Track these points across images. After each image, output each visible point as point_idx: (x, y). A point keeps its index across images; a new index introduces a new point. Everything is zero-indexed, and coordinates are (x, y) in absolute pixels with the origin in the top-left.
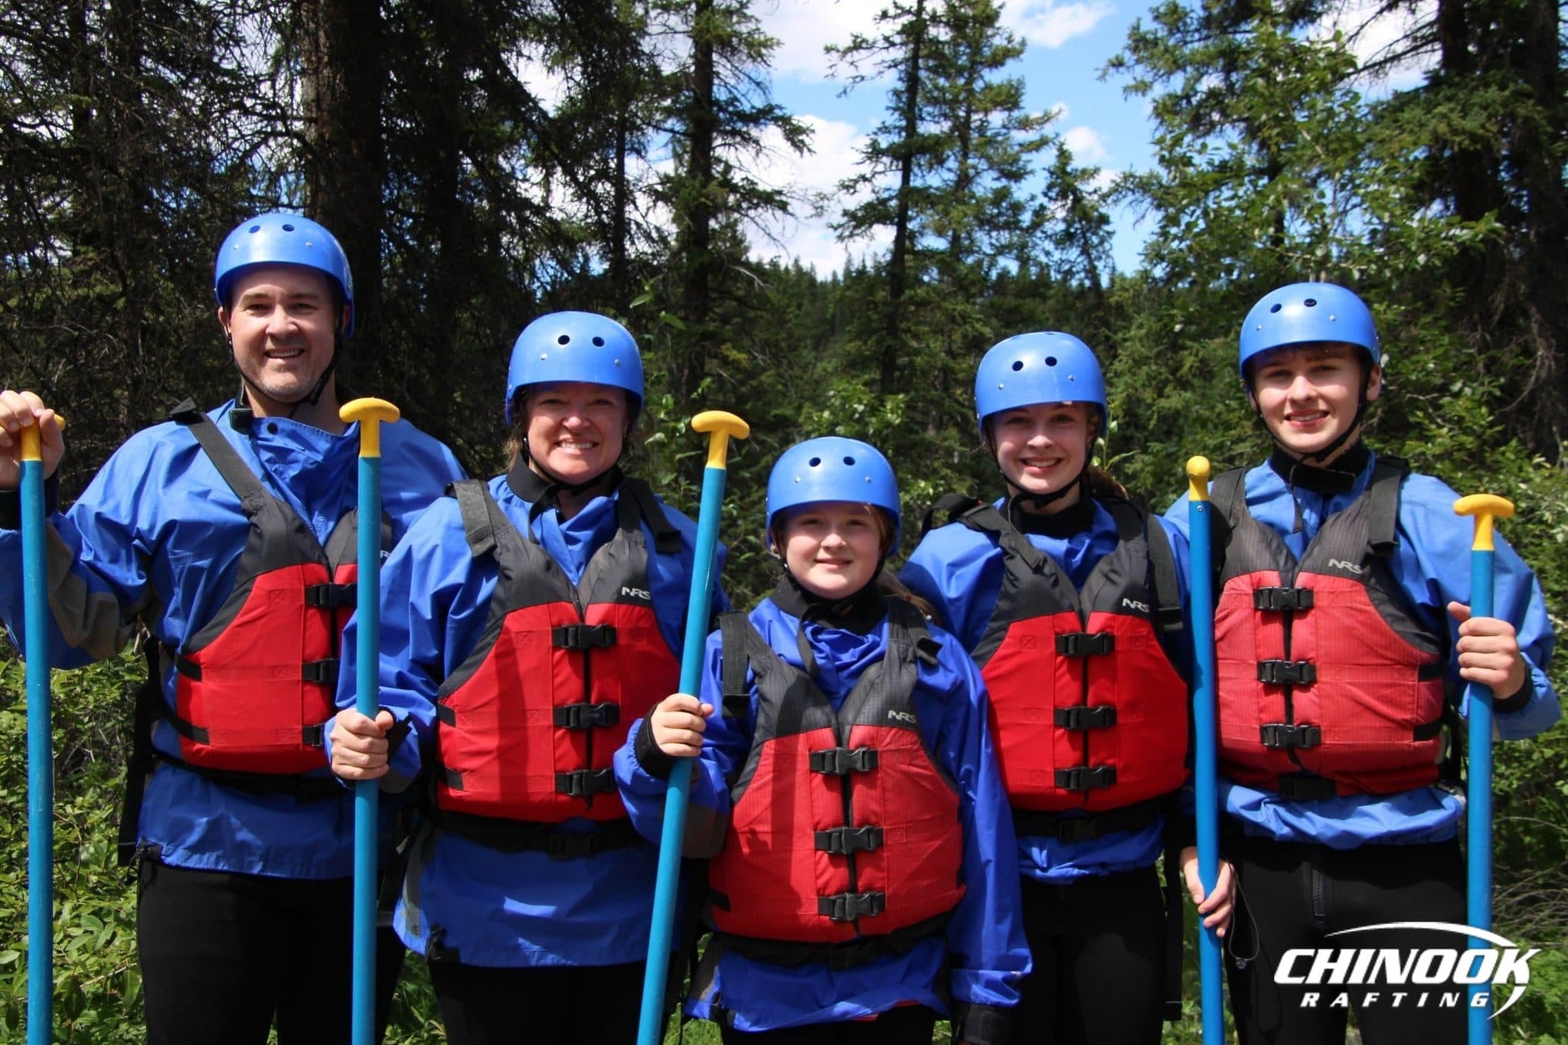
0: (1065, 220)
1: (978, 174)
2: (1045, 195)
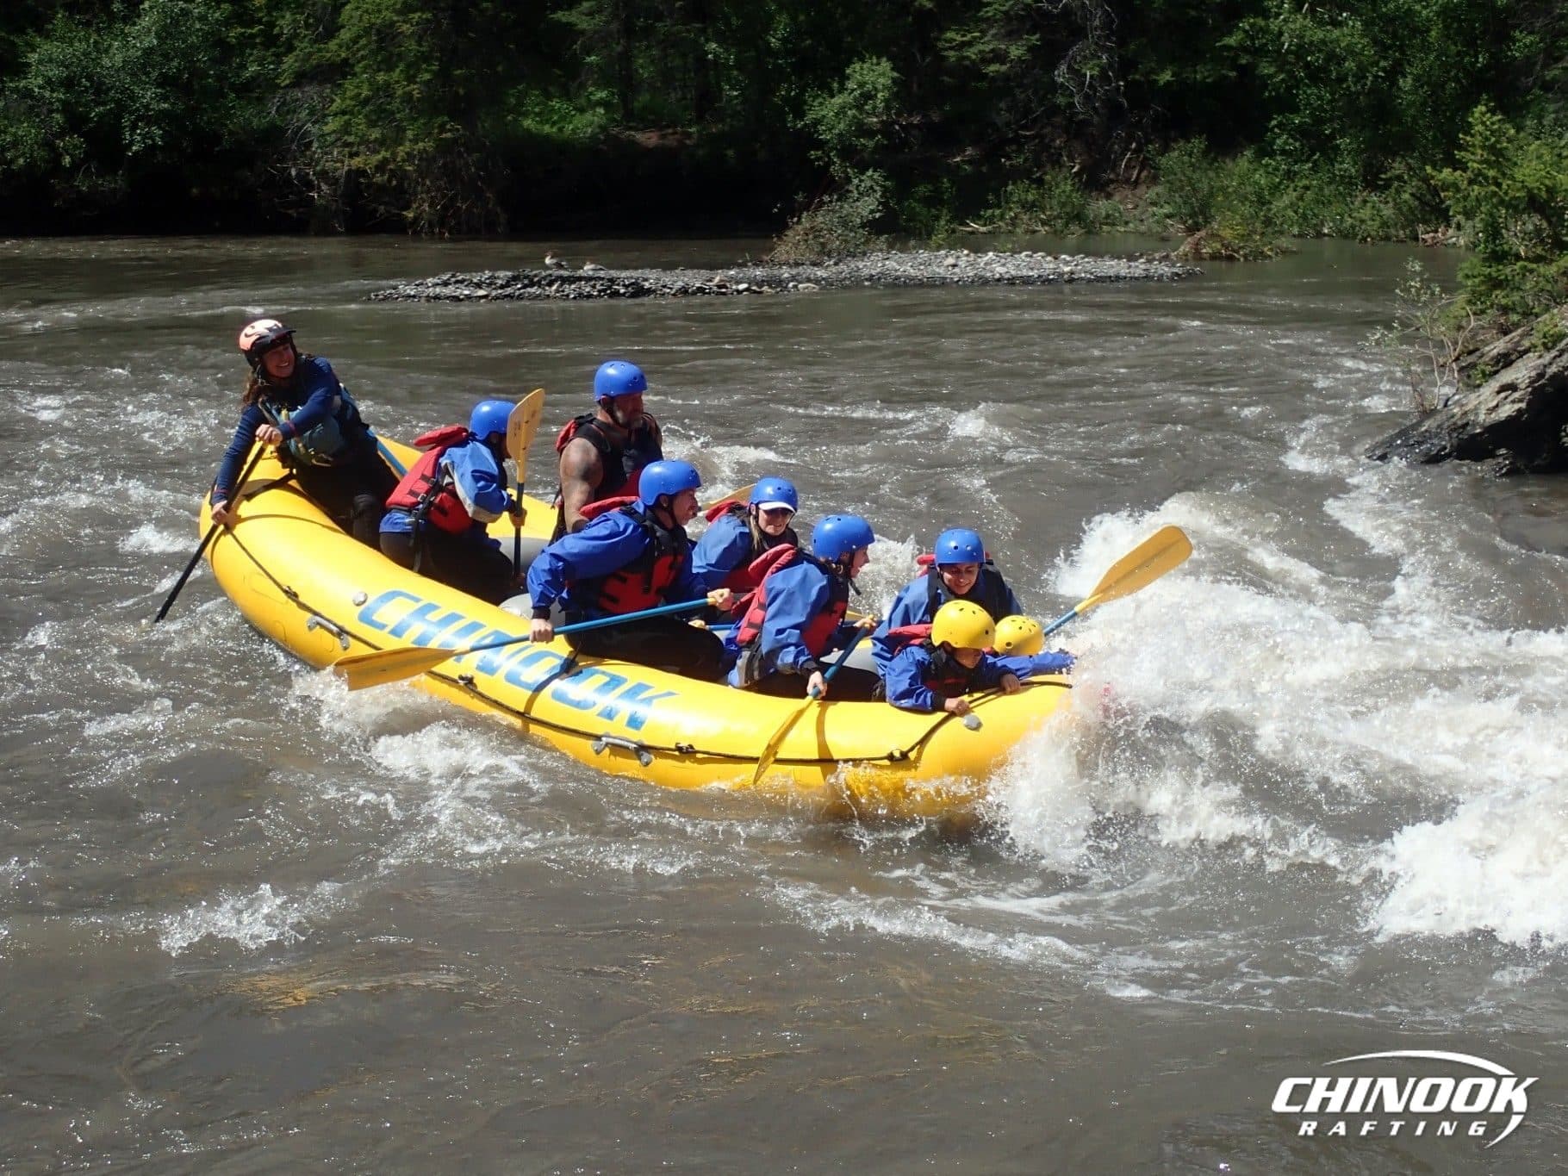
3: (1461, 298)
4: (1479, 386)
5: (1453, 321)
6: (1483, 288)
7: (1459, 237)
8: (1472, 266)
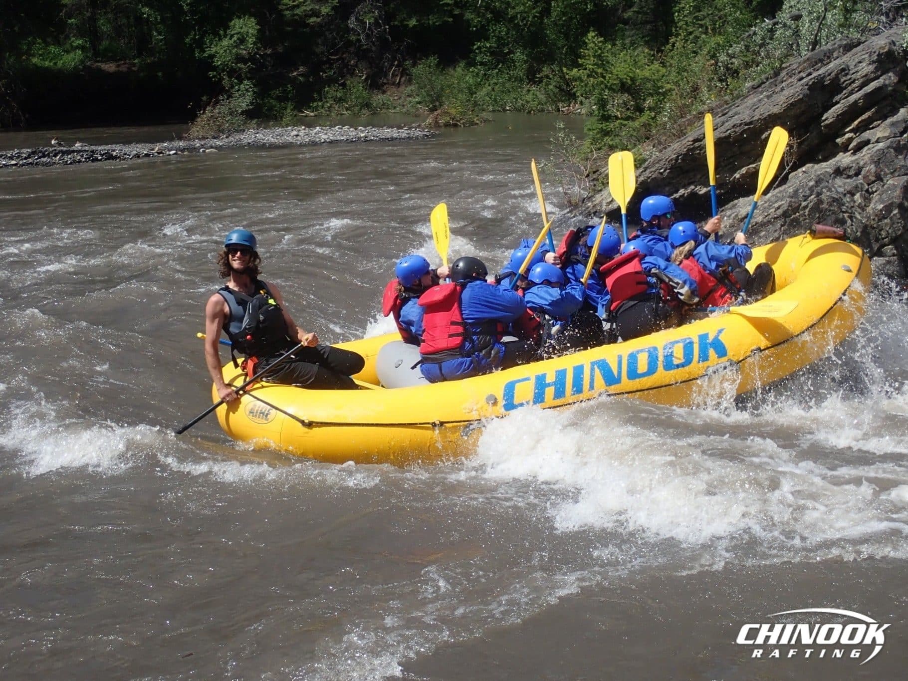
3: (587, 142)
4: (601, 190)
5: (583, 155)
6: (598, 136)
7: (583, 108)
8: (592, 124)
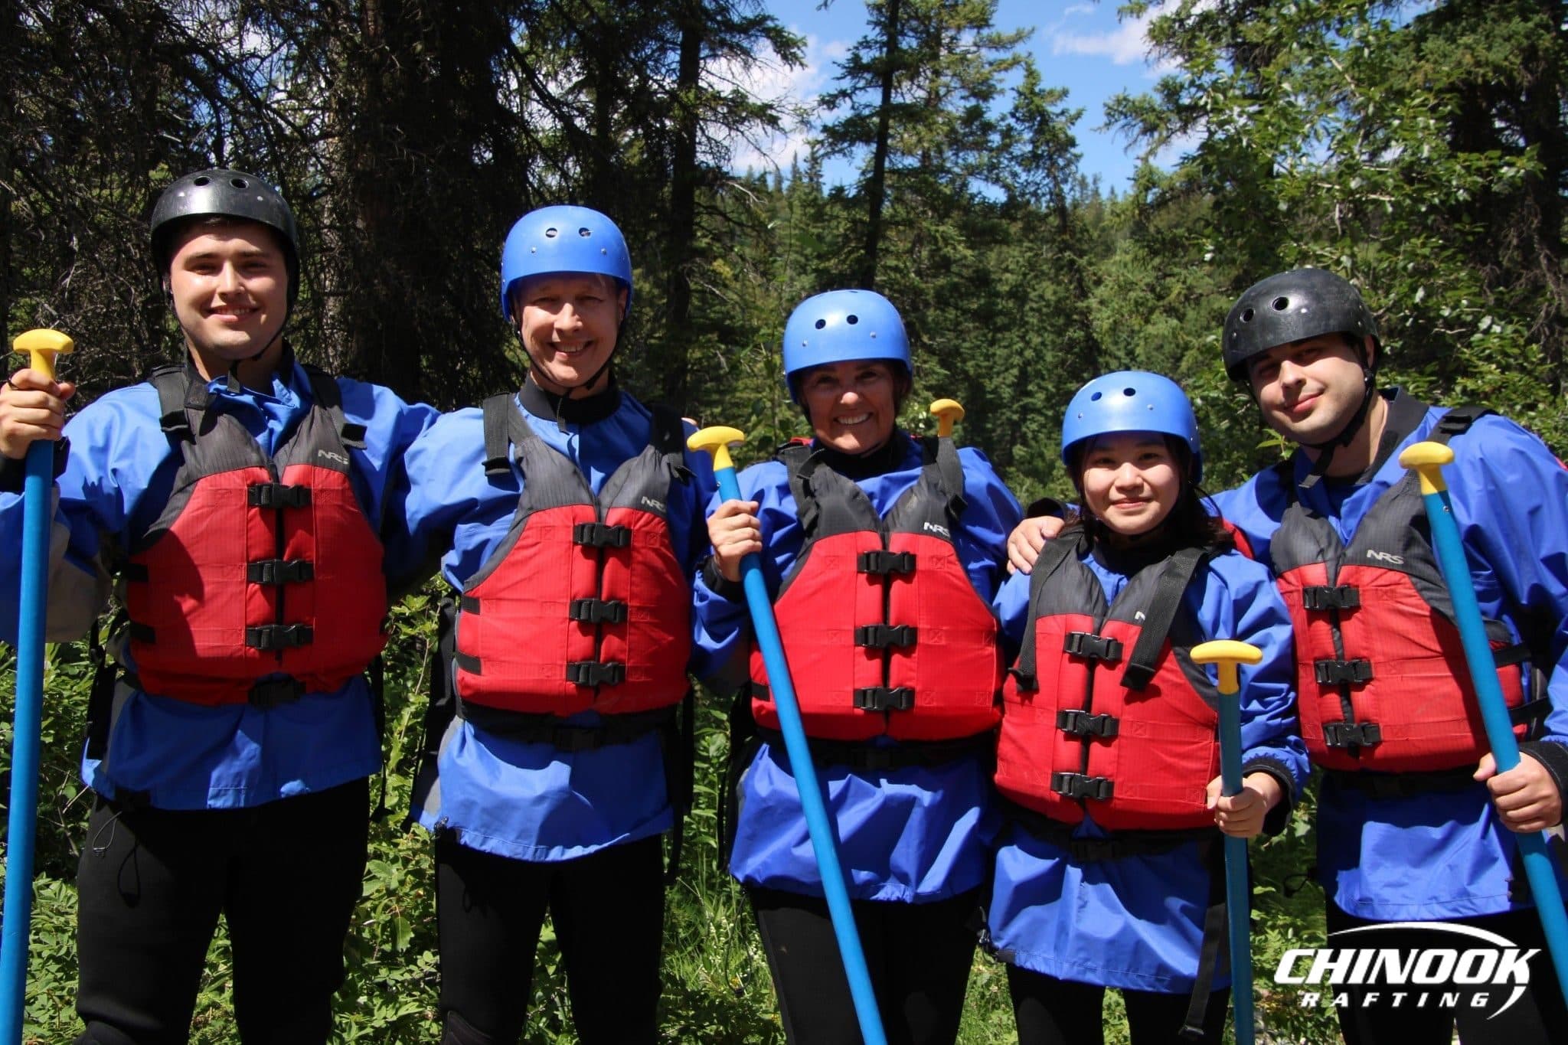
0: (1032, 141)
1: (949, 91)
2: (1013, 115)
